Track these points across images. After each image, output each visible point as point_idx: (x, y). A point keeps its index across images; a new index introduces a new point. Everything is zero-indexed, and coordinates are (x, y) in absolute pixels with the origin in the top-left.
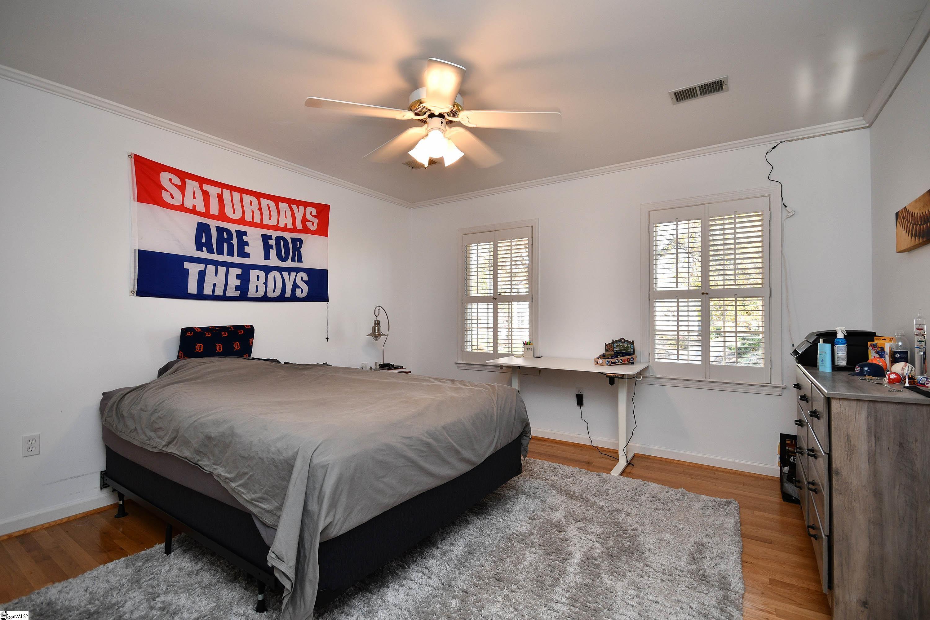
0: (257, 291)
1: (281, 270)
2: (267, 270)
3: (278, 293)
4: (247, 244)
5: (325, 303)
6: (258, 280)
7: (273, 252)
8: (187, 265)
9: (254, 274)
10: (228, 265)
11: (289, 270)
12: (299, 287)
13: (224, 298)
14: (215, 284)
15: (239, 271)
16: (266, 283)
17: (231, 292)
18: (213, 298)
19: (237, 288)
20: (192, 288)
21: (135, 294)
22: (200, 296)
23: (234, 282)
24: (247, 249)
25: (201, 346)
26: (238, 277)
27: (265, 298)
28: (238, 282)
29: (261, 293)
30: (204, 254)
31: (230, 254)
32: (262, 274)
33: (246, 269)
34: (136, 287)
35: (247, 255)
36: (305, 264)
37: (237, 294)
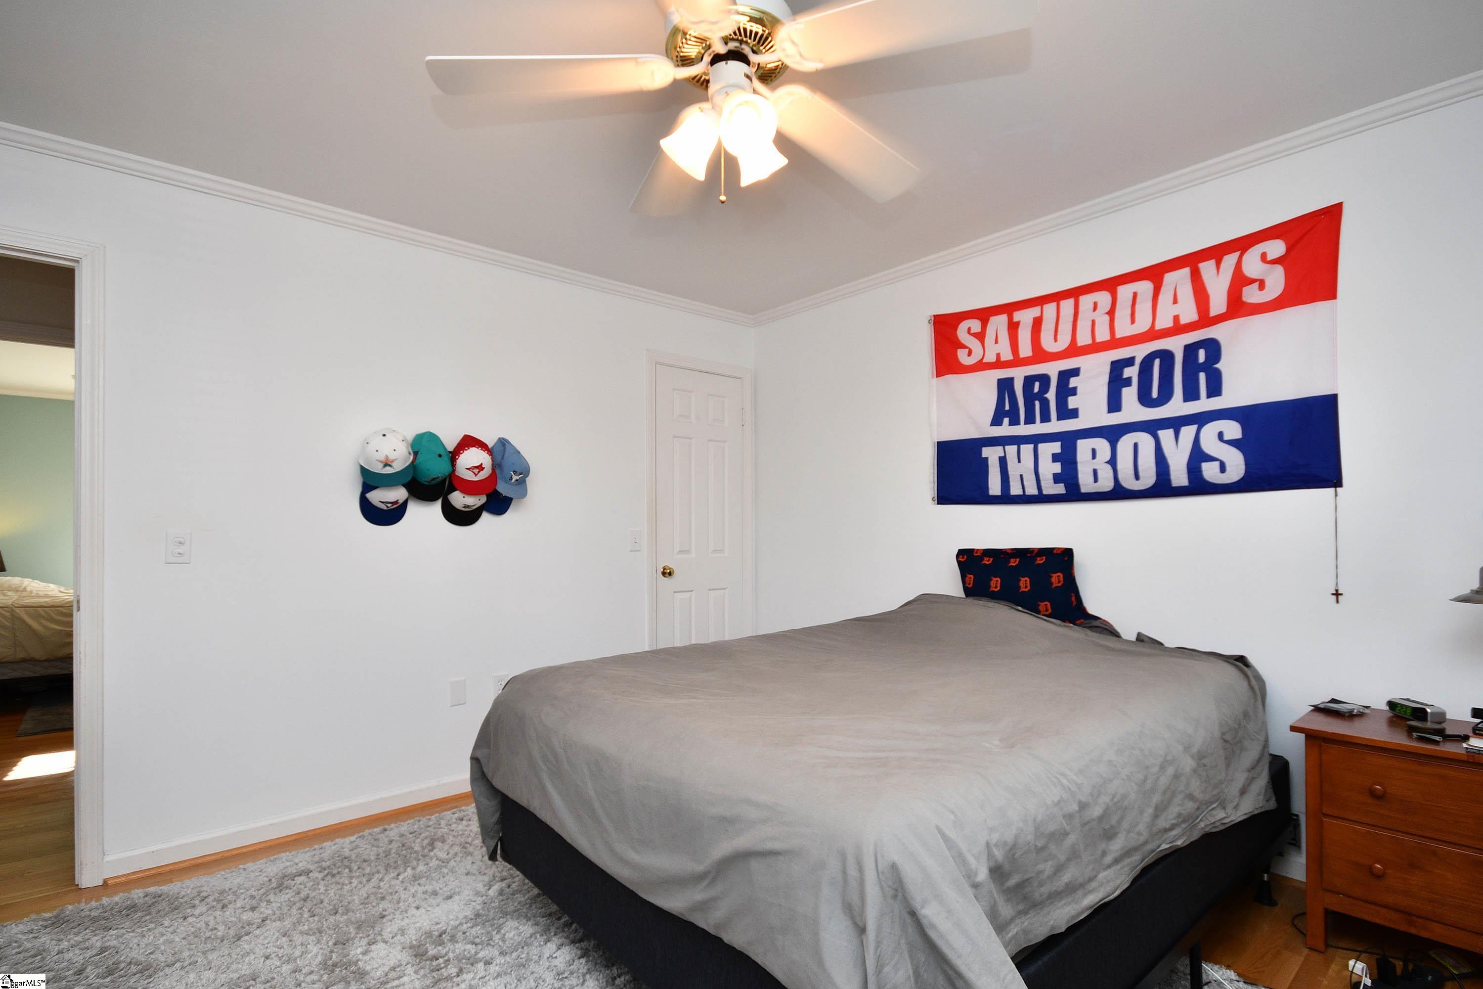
0: (1096, 480)
1: (1151, 427)
2: (1113, 434)
3: (1148, 478)
4: (1074, 391)
5: (1327, 493)
6: (1094, 457)
7: (1130, 394)
8: (986, 452)
9: (1084, 447)
10: (1036, 440)
11: (1176, 424)
12: (1211, 459)
13: (1041, 499)
14: (1021, 476)
15: (1056, 447)
16: (1113, 462)
17: (1051, 488)
18: (1025, 500)
19: (1057, 478)
20: (995, 487)
21: (936, 502)
22: (1006, 498)
23: (1050, 468)
24: (1072, 402)
25: (997, 581)
26: (1055, 458)
27: (1119, 493)
28: (1057, 468)
29: (1106, 483)
30: (1005, 430)
31: (1046, 418)
32: (1102, 445)
33: (1069, 440)
34: (936, 492)
35: (1074, 414)
36: (1228, 400)
37: (1060, 489)
